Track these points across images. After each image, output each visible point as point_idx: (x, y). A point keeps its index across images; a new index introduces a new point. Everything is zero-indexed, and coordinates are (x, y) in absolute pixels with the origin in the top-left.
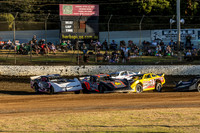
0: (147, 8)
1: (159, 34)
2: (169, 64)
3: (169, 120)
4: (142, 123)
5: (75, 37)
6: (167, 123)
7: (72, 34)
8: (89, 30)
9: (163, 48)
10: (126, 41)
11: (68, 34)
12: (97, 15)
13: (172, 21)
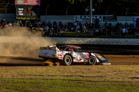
0: (71, 1)
1: (78, 18)
2: (85, 37)
3: (83, 73)
4: (66, 74)
5: (24, 19)
6: (82, 74)
7: (23, 17)
8: (34, 14)
9: (81, 27)
10: (57, 21)
11: (20, 16)
12: (39, 4)
13: (87, 10)
